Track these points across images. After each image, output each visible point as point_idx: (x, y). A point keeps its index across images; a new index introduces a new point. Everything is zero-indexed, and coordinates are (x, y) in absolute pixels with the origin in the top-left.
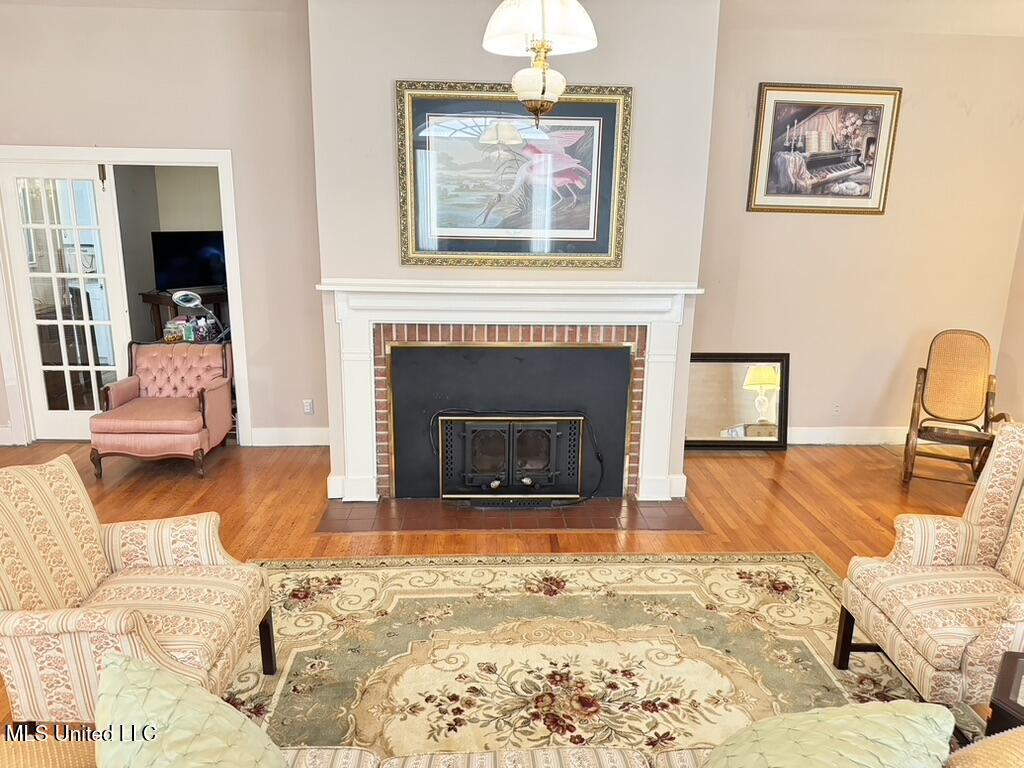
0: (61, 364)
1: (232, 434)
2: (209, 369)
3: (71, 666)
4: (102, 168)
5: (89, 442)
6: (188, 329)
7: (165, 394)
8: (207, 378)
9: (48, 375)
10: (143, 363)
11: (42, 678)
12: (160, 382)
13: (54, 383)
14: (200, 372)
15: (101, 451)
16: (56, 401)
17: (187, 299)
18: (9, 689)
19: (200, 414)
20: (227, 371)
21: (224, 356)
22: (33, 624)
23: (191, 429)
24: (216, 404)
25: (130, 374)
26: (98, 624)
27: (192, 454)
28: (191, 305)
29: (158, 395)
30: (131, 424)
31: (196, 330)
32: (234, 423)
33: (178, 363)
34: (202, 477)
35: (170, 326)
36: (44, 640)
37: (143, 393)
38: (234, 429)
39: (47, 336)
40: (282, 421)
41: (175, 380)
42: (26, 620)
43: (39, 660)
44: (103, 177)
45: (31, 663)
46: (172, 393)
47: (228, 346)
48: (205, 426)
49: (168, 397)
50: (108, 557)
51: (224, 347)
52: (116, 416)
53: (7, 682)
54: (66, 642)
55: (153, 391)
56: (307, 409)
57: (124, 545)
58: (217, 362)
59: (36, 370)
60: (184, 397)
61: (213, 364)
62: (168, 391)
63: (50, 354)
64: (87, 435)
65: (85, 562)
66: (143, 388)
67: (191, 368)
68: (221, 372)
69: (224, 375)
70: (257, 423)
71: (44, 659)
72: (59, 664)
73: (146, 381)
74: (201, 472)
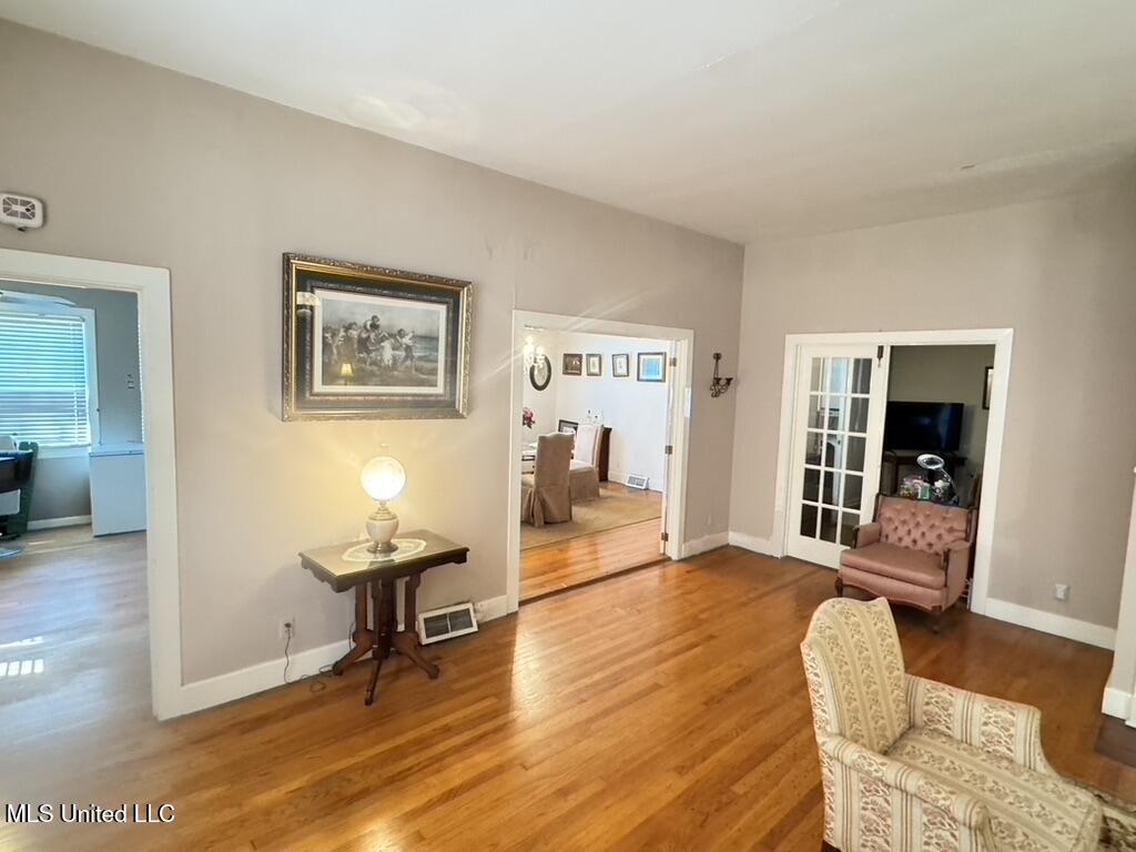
0: (817, 501)
1: (964, 598)
2: (951, 530)
3: (896, 823)
4: (881, 349)
5: (837, 571)
6: (924, 488)
7: (904, 544)
8: (948, 538)
9: (805, 507)
10: (887, 513)
11: (862, 818)
12: (902, 532)
13: (808, 516)
14: (942, 531)
15: (845, 582)
16: (807, 529)
17: (931, 462)
18: (827, 808)
19: (944, 573)
20: (971, 535)
21: (969, 522)
22: (871, 765)
23: (935, 584)
24: (958, 564)
25: (874, 520)
26: (942, 802)
27: (930, 609)
28: (933, 467)
29: (897, 544)
30: (876, 565)
31: (932, 491)
32: (967, 587)
33: (920, 519)
34: (936, 633)
35: (908, 483)
36: (873, 784)
37: (883, 539)
38: (966, 593)
39: (811, 477)
40: (1025, 599)
41: (916, 534)
42: (865, 758)
43: (864, 800)
44: (880, 356)
45: (855, 799)
46: (911, 545)
47: (975, 512)
48: (946, 586)
49: (907, 547)
50: (910, 711)
51: (971, 512)
52: (863, 555)
53: (827, 801)
54: (896, 798)
55: (893, 539)
56: (1060, 595)
57: (927, 704)
58: (960, 525)
59: (797, 502)
60: (922, 551)
61: (956, 526)
62: (907, 541)
63: (810, 492)
64: (836, 565)
65: (893, 707)
66: (884, 534)
67: (932, 526)
68: (963, 535)
69: (966, 539)
70: (994, 592)
71: (869, 801)
72: (884, 815)
73: (887, 529)
74: (936, 628)
